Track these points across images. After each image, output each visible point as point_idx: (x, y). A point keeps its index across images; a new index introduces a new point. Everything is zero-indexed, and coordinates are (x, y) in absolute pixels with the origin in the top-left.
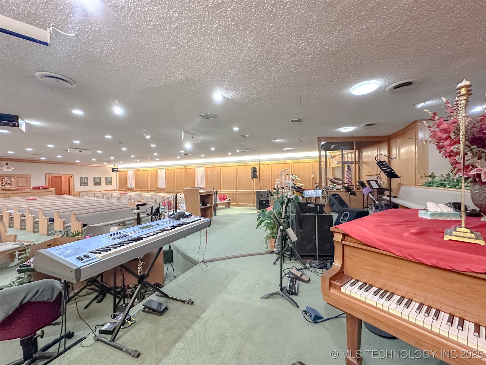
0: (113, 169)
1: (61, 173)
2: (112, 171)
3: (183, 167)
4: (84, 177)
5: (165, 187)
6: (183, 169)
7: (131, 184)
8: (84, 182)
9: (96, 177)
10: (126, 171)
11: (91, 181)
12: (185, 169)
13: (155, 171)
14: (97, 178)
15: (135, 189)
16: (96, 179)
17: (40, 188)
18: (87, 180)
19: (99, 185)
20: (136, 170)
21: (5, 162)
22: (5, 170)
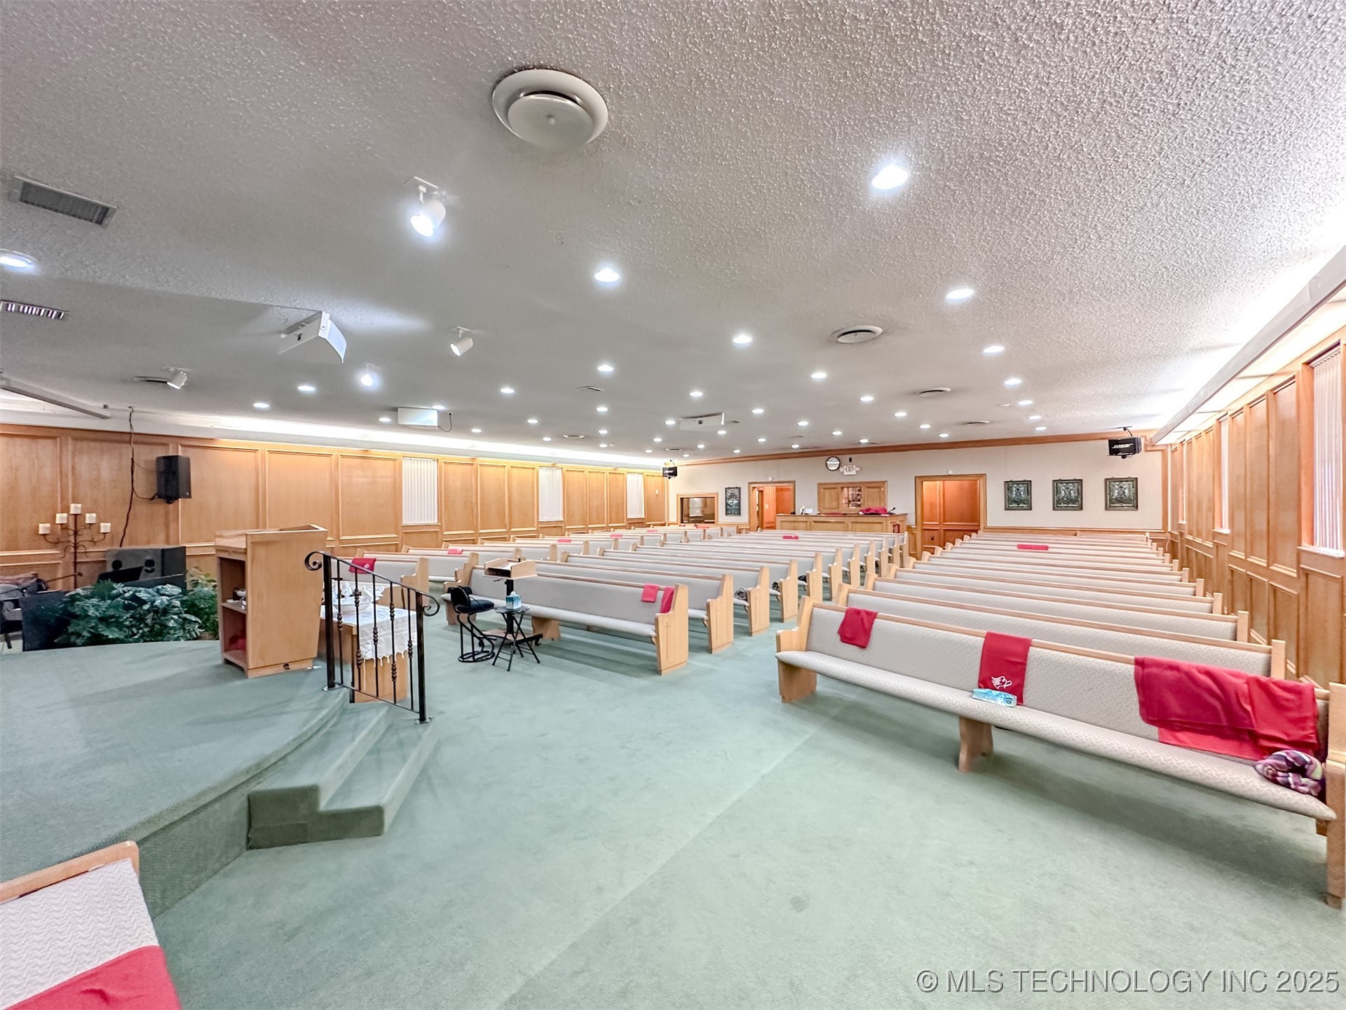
0: (1112, 443)
1: (951, 473)
2: (1113, 452)
4: (1018, 483)
5: (1228, 532)
8: (1018, 497)
9: (1061, 481)
11: (1042, 495)
12: (1270, 395)
14: (1068, 482)
15: (1187, 533)
16: (1062, 487)
18: (1029, 492)
19: (1074, 509)
21: (846, 458)
22: (845, 473)
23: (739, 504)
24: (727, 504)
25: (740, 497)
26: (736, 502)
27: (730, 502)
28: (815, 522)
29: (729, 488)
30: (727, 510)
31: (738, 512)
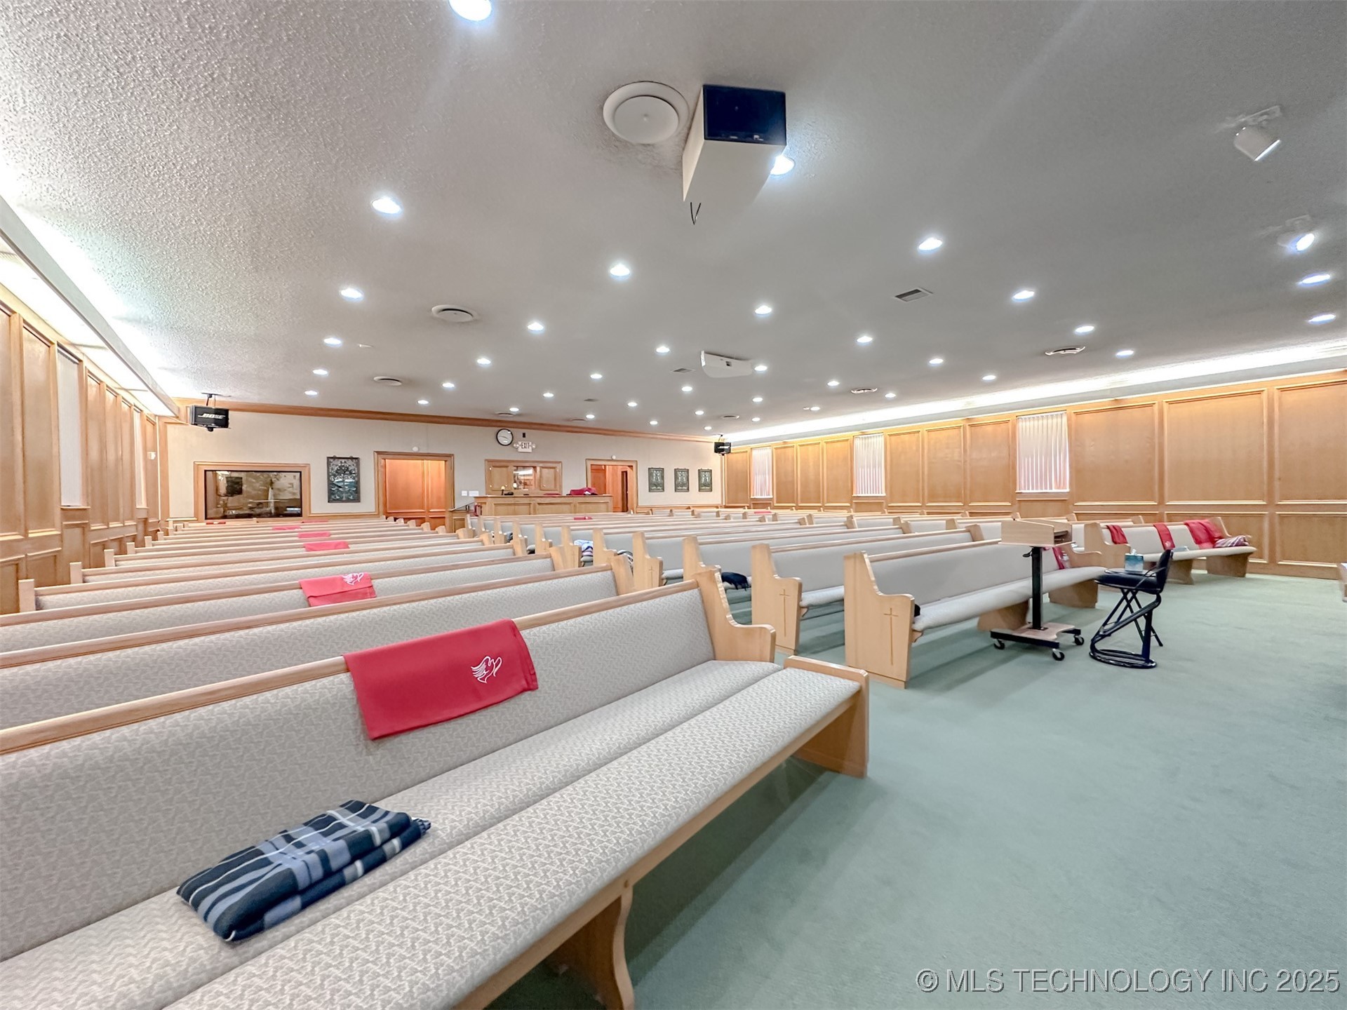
0: (716, 444)
1: (614, 458)
2: (716, 451)
3: (958, 421)
4: (656, 469)
5: (884, 494)
6: (960, 427)
7: (762, 487)
8: (656, 485)
9: (679, 470)
10: (749, 450)
11: (669, 481)
12: (968, 427)
13: (847, 444)
14: (682, 470)
15: (777, 502)
16: (679, 474)
17: (587, 493)
18: (663, 477)
19: (685, 491)
20: (779, 443)
21: (520, 432)
22: (520, 450)
23: (357, 485)
24: (331, 484)
25: (358, 475)
26: (349, 480)
27: (338, 480)
28: (539, 504)
29: (334, 458)
30: (331, 493)
31: (355, 496)
